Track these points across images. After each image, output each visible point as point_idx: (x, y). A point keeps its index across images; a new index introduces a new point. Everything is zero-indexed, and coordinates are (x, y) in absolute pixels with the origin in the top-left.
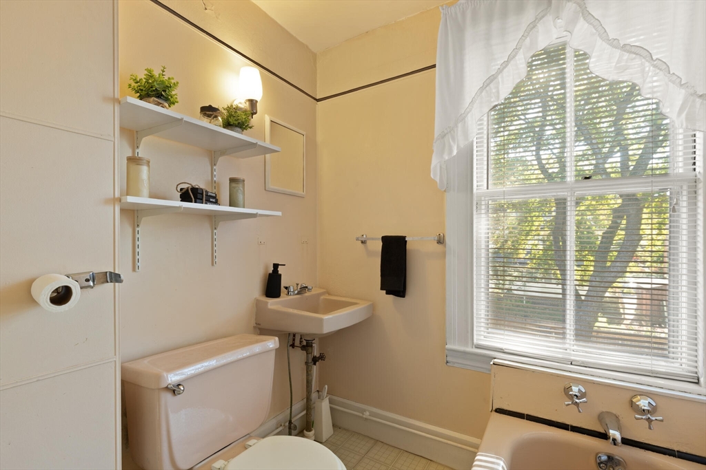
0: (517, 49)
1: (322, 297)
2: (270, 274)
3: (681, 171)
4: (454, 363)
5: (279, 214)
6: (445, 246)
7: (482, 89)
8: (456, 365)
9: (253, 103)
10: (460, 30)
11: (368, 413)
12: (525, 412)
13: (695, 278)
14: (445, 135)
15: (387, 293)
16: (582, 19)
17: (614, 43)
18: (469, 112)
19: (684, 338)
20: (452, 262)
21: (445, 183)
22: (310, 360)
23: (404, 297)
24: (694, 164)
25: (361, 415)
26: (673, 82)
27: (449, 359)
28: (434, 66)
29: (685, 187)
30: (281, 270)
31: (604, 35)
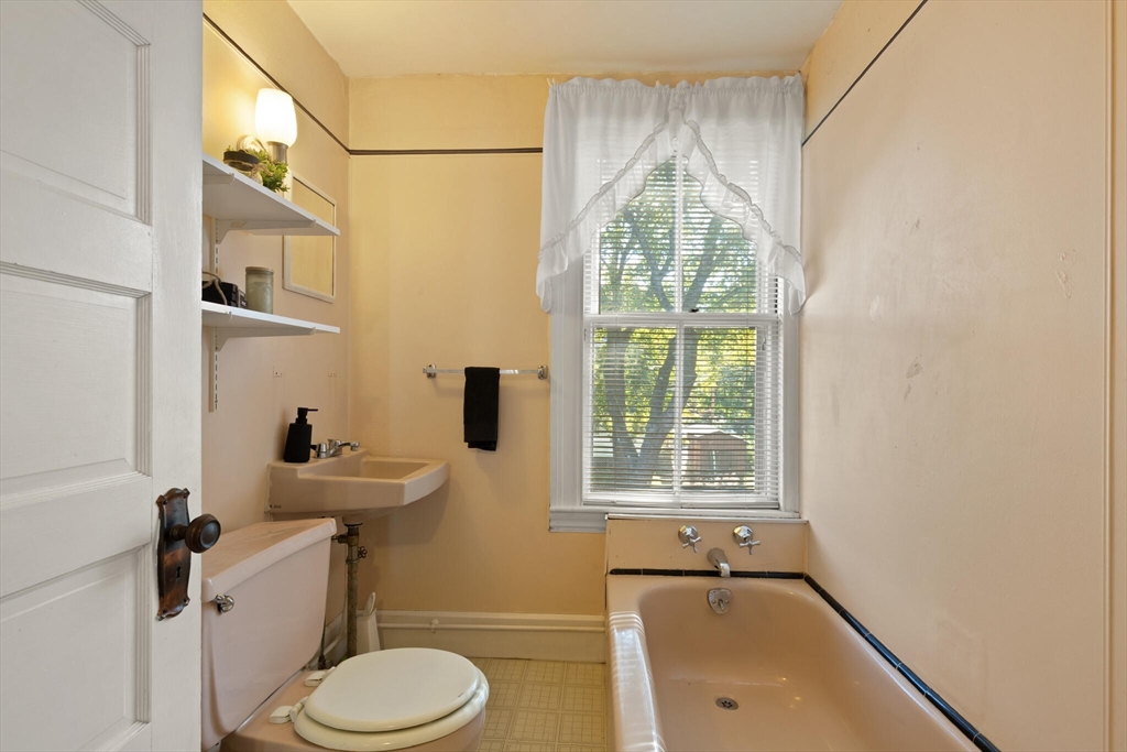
0: (635, 159)
1: (364, 460)
2: (291, 425)
3: (766, 312)
4: (559, 527)
5: (337, 330)
6: (549, 382)
7: (599, 195)
8: (561, 530)
9: (279, 147)
10: (572, 115)
11: (436, 621)
12: (641, 567)
13: (777, 412)
14: (555, 244)
15: (470, 447)
16: (696, 147)
17: (721, 179)
18: (581, 220)
19: (769, 468)
20: (559, 402)
21: (550, 303)
22: (355, 555)
23: (494, 449)
24: (776, 306)
25: (428, 626)
26: (765, 229)
27: (552, 524)
28: (540, 150)
29: (770, 327)
30: (310, 418)
31: (713, 168)
